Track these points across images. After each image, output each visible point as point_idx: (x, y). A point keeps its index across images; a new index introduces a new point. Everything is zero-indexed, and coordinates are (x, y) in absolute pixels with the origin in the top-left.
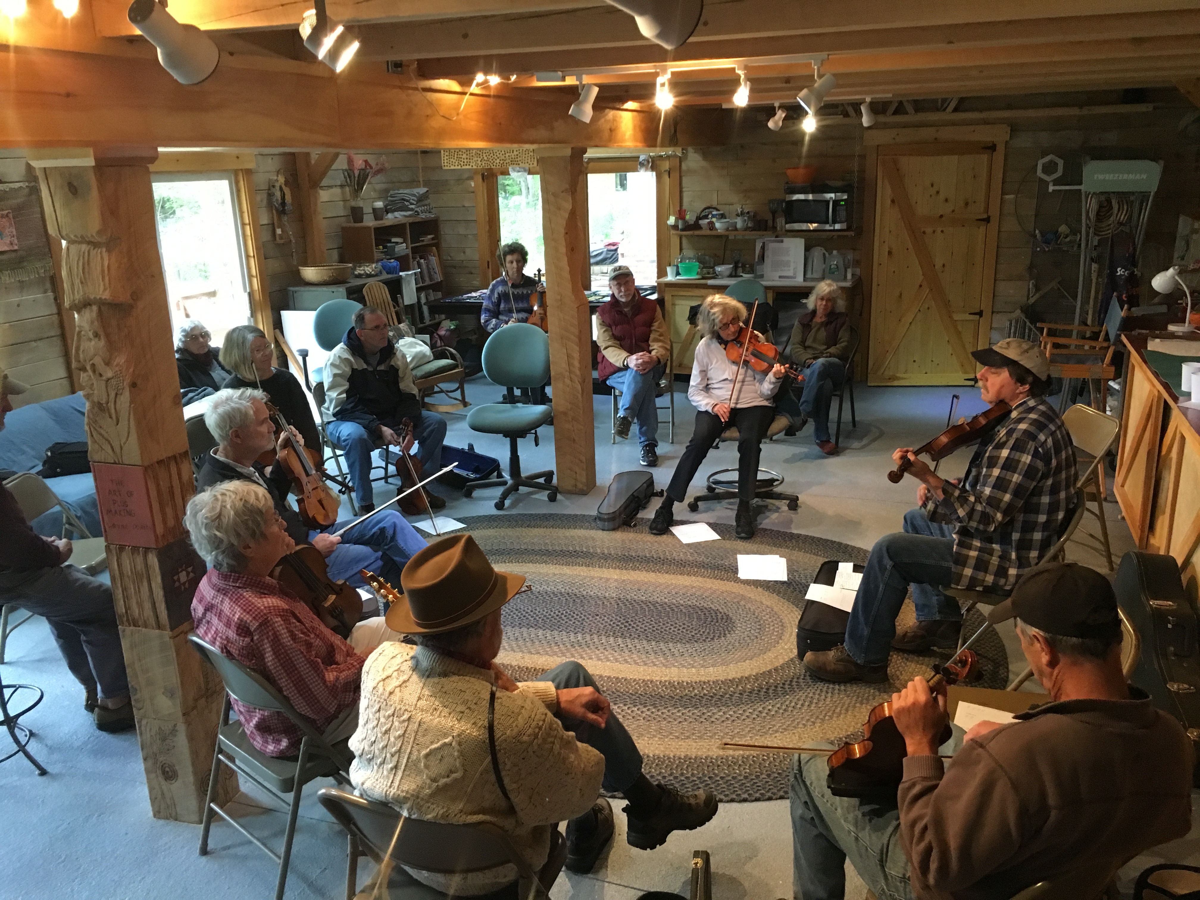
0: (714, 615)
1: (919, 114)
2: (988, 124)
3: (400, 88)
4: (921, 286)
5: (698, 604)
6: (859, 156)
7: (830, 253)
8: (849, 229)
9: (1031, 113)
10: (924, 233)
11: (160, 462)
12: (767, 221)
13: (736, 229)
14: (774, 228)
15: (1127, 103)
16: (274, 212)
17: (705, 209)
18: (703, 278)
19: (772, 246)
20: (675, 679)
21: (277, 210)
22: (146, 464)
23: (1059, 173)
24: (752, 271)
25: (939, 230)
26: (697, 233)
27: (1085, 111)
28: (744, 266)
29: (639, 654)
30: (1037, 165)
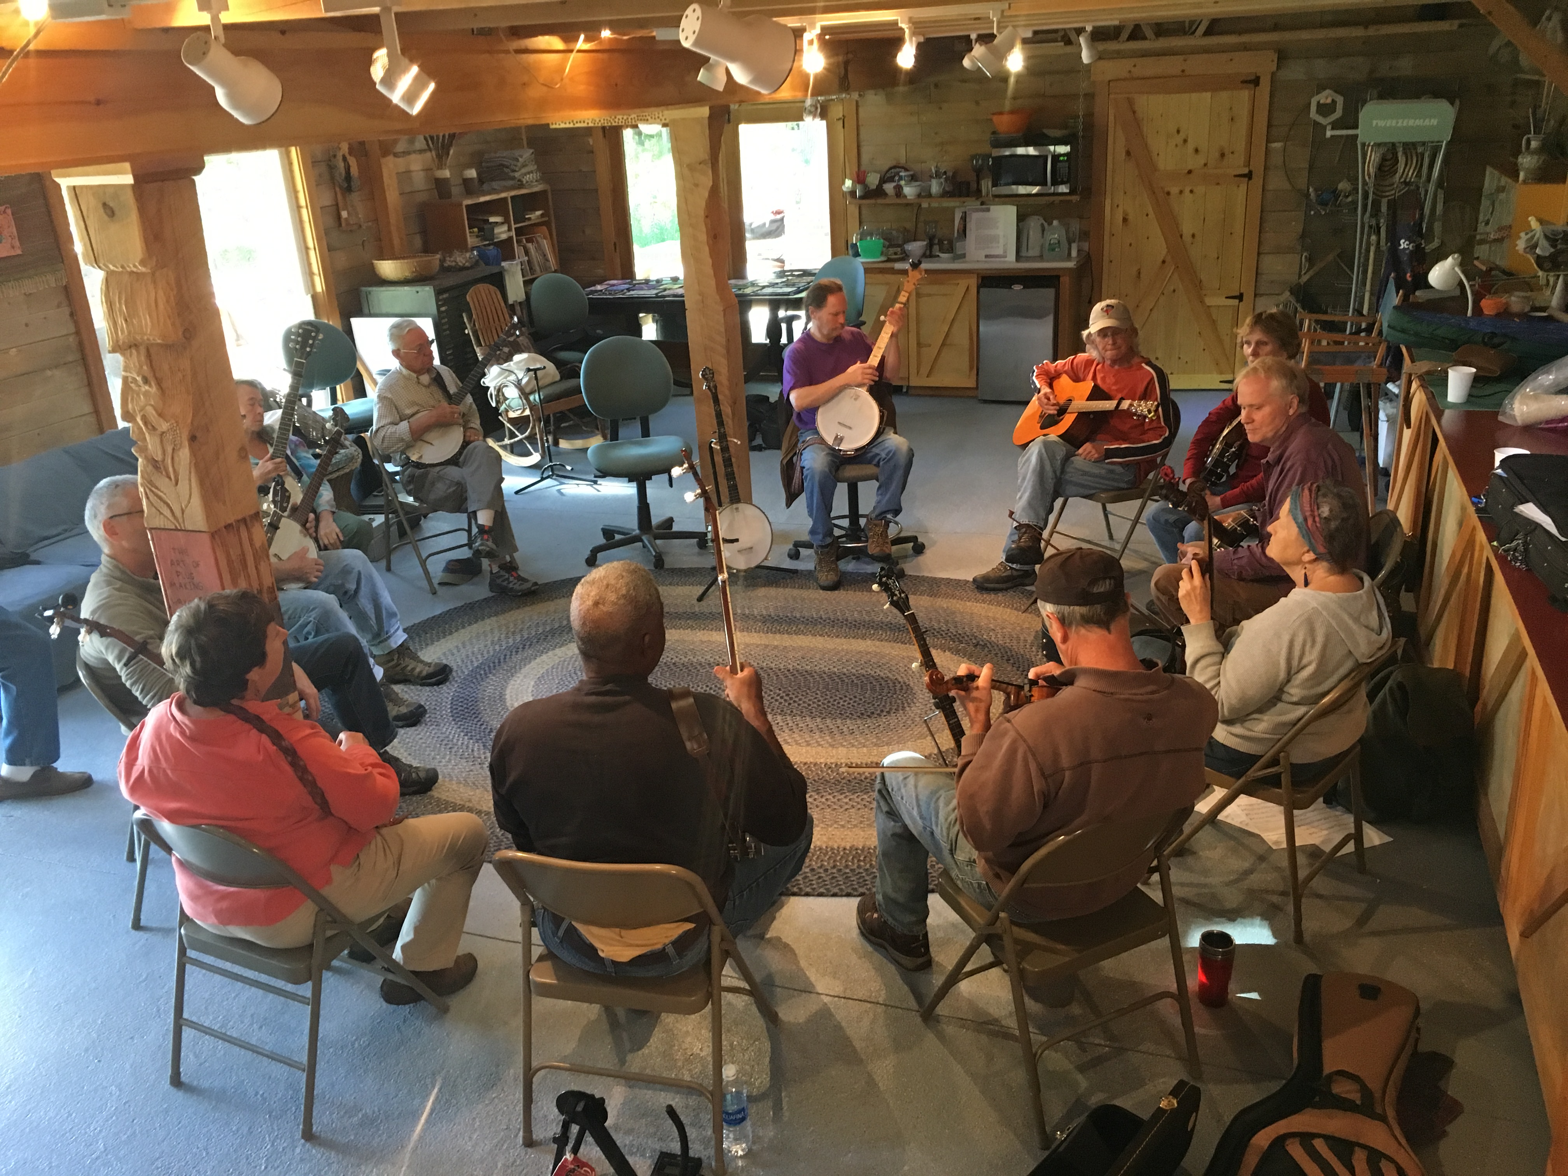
0: (891, 685)
1: (1161, 39)
2: (1250, 50)
3: (489, 52)
4: (1164, 262)
5: (873, 673)
6: (1085, 95)
7: (1050, 224)
8: (1072, 192)
9: (1305, 35)
10: (1168, 193)
11: (228, 527)
12: (968, 183)
13: (930, 195)
14: (979, 191)
15: (1424, 20)
16: (338, 189)
17: (891, 168)
18: (889, 260)
19: (974, 218)
20: (843, 761)
21: (341, 187)
22: (213, 530)
23: (1338, 113)
24: (951, 249)
25: (1187, 190)
26: (880, 201)
27: (1372, 31)
28: (941, 242)
29: (801, 733)
30: (1310, 104)
